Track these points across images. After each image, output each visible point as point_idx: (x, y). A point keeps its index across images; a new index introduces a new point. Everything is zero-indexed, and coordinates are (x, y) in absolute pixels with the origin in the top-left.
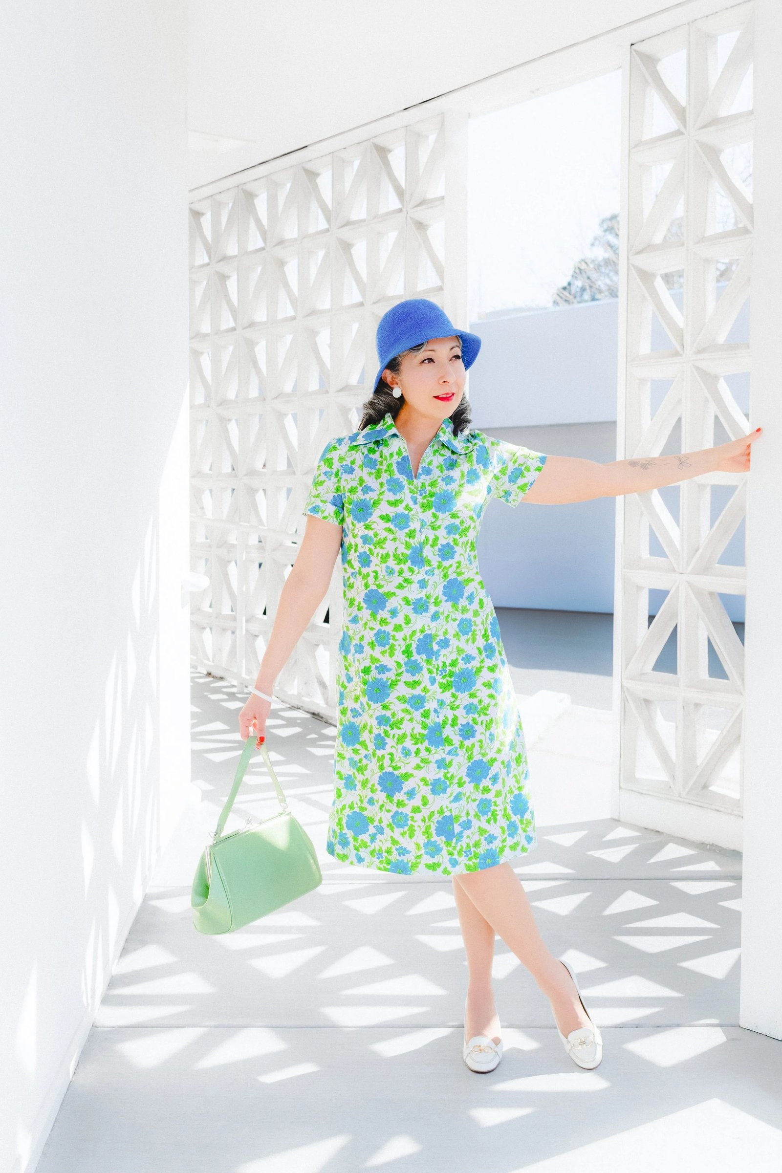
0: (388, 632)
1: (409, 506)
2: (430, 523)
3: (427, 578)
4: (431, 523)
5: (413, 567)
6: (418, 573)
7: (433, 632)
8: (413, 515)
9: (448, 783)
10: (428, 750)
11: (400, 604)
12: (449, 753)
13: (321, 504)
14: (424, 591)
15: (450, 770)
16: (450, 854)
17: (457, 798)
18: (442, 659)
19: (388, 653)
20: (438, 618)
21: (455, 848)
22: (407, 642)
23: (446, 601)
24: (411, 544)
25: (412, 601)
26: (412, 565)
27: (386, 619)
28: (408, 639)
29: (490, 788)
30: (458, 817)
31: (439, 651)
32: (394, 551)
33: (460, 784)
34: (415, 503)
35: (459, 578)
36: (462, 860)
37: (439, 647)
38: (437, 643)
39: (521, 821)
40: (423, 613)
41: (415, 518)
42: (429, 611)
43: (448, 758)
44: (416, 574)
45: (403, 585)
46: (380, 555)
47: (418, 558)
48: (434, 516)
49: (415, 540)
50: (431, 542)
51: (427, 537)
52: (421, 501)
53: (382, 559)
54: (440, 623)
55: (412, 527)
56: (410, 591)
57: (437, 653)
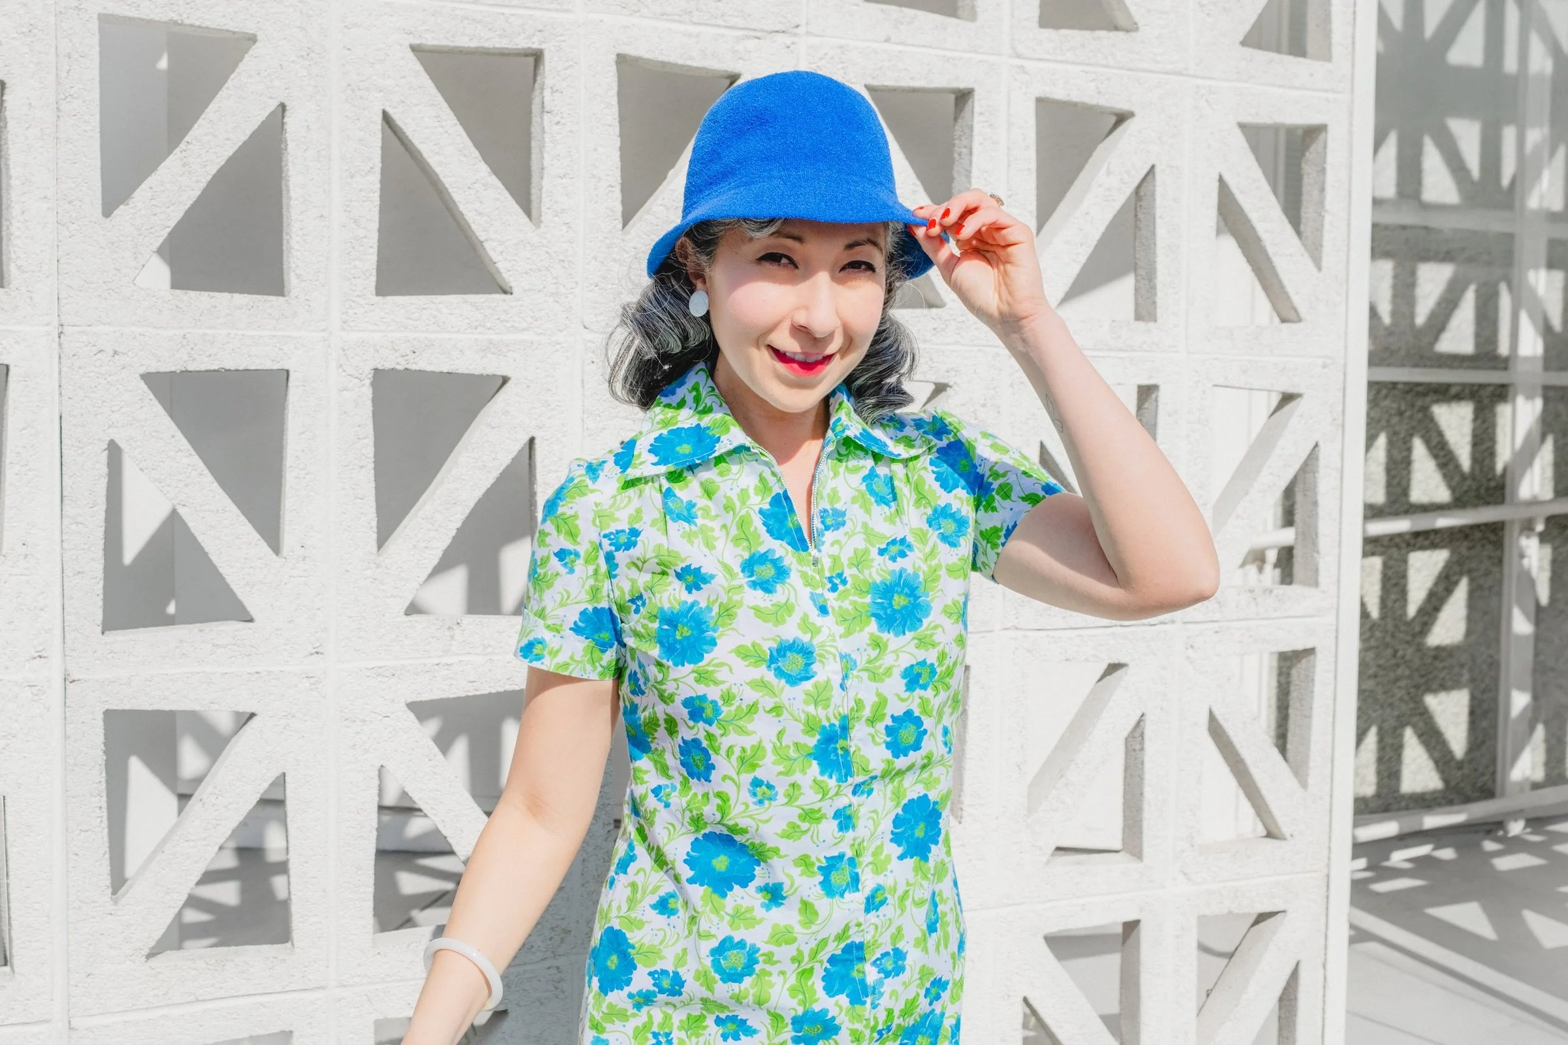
0: (753, 944)
2: (864, 661)
3: (855, 800)
4: (869, 662)
5: (825, 778)
6: (837, 794)
7: (868, 938)
8: (822, 645)
11: (789, 873)
13: (547, 636)
14: (850, 834)
18: (885, 1002)
20: (883, 902)
22: (803, 964)
23: (899, 858)
24: (820, 720)
25: (818, 864)
27: (750, 910)
28: (806, 959)
31: (880, 983)
32: (775, 740)
34: (823, 610)
35: (930, 797)
37: (879, 973)
38: (874, 965)
40: (846, 894)
41: (826, 651)
42: (860, 887)
44: (830, 798)
45: (799, 827)
46: (737, 752)
47: (837, 755)
48: (877, 644)
49: (831, 709)
50: (867, 712)
51: (860, 699)
52: (836, 604)
53: (742, 760)
54: (884, 915)
55: (820, 678)
56: (816, 840)
57: (875, 991)
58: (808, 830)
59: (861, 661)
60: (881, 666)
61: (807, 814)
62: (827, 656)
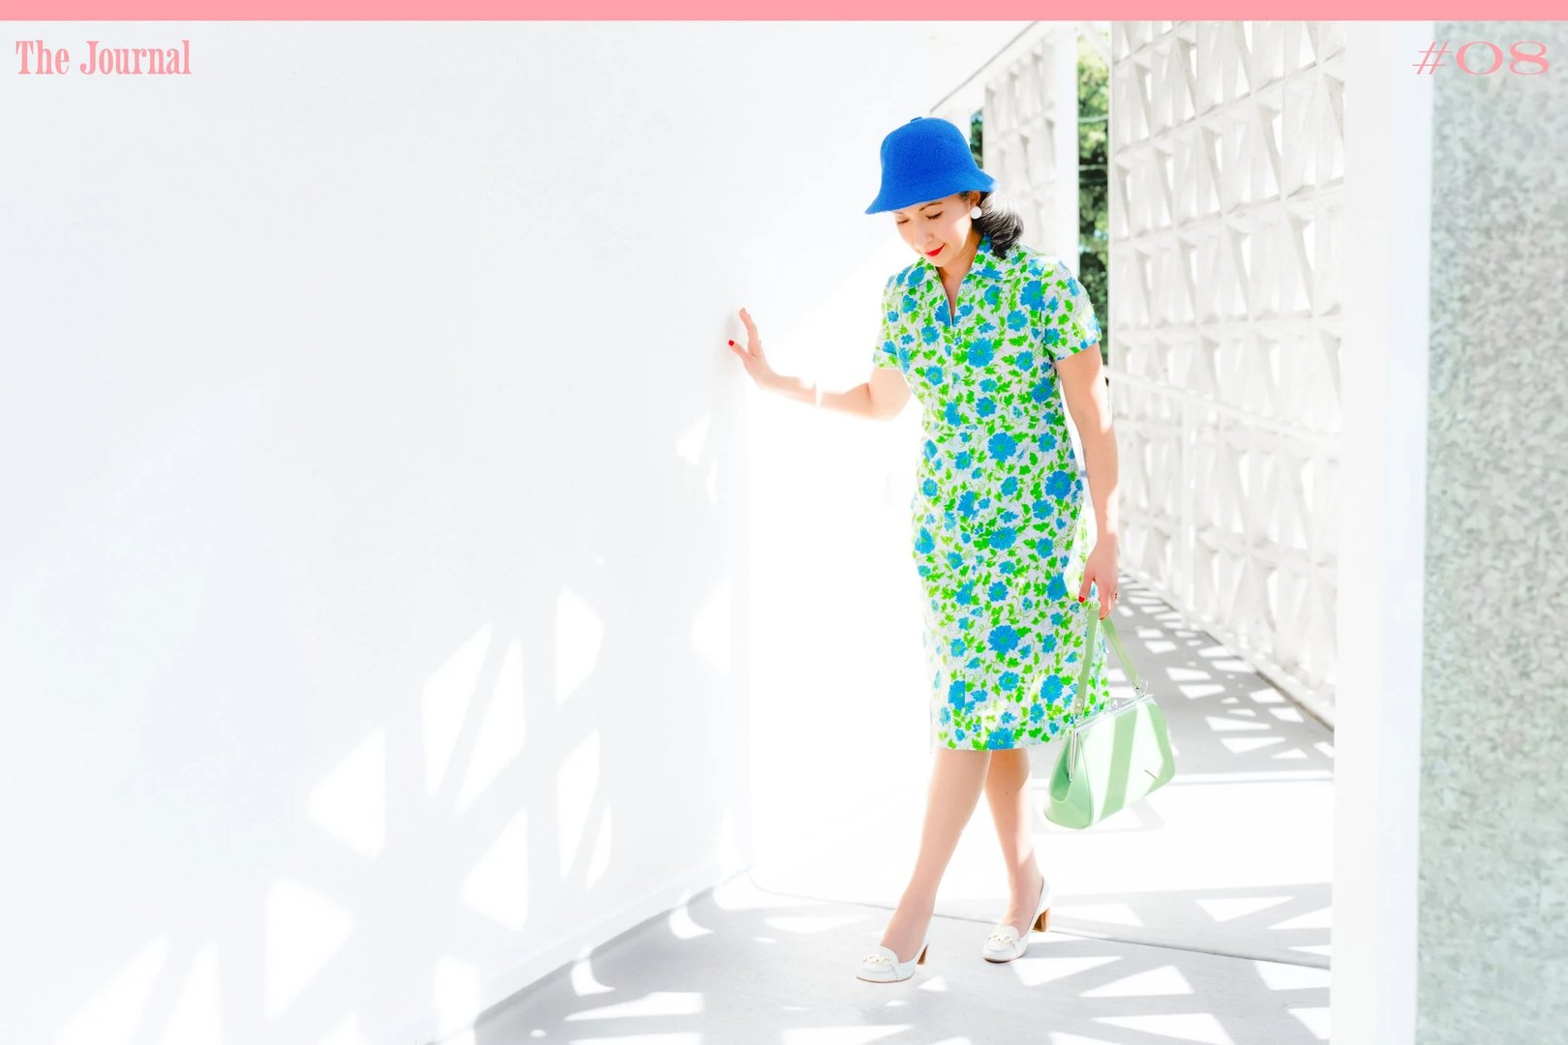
1: (943, 358)
2: (963, 377)
4: (965, 378)
8: (946, 369)
9: (966, 645)
10: (953, 606)
12: (973, 612)
14: (967, 444)
15: (971, 631)
16: (958, 724)
17: (974, 664)
18: (979, 518)
20: (981, 475)
21: (963, 719)
22: (950, 496)
23: (991, 458)
24: (946, 400)
26: (949, 422)
28: (952, 494)
29: (1018, 661)
30: (971, 685)
31: (978, 510)
32: (931, 407)
33: (980, 649)
34: (949, 354)
35: (1009, 433)
36: (970, 734)
37: (978, 506)
38: (977, 502)
39: (1049, 707)
41: (948, 372)
42: (971, 467)
43: (971, 618)
48: (968, 369)
57: (975, 513)
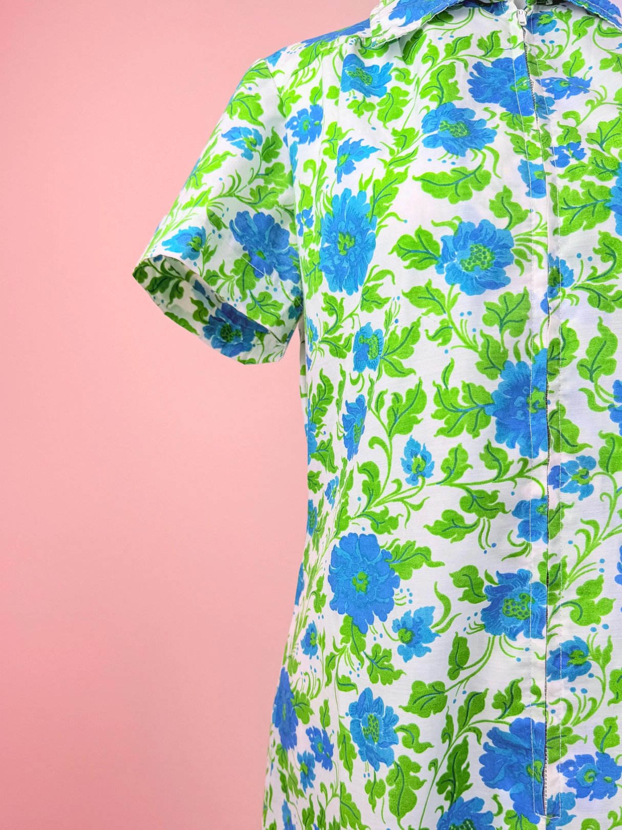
0: (390, 710)
1: (513, 200)
2: (585, 277)
4: (592, 278)
5: (503, 446)
6: (521, 474)
7: (555, 721)
11: (443, 598)
14: (540, 545)
19: (386, 797)
20: (582, 669)
25: (487, 583)
26: (499, 438)
27: (388, 655)
31: (569, 801)
34: (537, 188)
37: (569, 784)
38: (563, 768)
40: (521, 636)
44: (512, 479)
45: (461, 519)
46: (388, 400)
47: (525, 414)
48: (611, 253)
49: (523, 338)
50: (581, 353)
51: (569, 330)
52: (561, 184)
53: (395, 414)
54: (584, 691)
55: (514, 289)
56: (484, 544)
58: (475, 525)
59: (581, 275)
60: (611, 288)
61: (474, 499)
62: (529, 257)
